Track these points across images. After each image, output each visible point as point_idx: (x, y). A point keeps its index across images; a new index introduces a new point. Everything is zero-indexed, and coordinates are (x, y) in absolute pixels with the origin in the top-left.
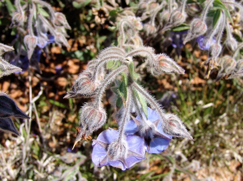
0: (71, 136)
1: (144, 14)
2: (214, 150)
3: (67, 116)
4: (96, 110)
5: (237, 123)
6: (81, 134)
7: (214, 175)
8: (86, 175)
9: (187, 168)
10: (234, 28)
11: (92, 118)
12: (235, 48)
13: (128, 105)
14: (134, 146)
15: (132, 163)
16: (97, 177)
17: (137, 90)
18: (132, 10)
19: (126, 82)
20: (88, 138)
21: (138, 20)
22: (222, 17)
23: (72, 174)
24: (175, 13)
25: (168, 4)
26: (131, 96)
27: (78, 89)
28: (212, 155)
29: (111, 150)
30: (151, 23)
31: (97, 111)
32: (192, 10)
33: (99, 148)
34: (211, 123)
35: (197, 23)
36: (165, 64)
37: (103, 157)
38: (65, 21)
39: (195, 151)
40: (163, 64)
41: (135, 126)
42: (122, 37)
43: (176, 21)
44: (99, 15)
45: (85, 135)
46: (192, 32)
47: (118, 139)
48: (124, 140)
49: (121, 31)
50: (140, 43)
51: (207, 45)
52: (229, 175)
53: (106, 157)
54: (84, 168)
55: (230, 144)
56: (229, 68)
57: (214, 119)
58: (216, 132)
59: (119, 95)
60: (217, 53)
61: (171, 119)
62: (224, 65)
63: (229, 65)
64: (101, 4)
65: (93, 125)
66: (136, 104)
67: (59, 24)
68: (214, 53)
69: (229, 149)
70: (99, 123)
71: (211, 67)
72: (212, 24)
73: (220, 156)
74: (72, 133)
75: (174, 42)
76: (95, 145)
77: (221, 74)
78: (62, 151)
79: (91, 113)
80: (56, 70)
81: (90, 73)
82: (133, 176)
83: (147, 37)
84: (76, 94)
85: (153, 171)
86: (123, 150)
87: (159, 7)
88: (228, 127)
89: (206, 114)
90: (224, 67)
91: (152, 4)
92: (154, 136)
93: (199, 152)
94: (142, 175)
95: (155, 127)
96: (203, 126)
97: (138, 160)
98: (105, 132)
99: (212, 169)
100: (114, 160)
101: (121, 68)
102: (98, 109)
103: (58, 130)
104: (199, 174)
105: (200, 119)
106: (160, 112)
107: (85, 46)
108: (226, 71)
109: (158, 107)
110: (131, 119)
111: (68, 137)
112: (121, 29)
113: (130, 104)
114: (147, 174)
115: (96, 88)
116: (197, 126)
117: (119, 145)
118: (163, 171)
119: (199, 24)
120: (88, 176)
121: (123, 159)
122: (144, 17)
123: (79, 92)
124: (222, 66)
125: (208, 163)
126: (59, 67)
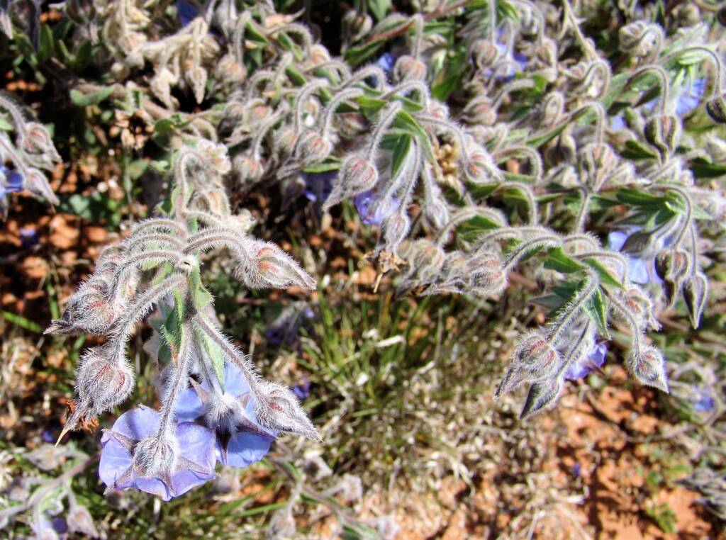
0: (54, 401)
1: (237, 131)
2: (402, 449)
3: (44, 353)
4: (112, 366)
5: (462, 385)
6: (77, 415)
7: (402, 511)
8: (86, 500)
9: (329, 492)
10: (446, 173)
11: (102, 384)
12: (443, 222)
13: (183, 362)
14: (192, 447)
15: (186, 486)
16: (113, 507)
17: (203, 332)
18: (210, 119)
19: (180, 313)
20: (91, 423)
21: (219, 151)
22: (412, 153)
23: (55, 497)
24: (308, 137)
25: (294, 112)
26: (189, 341)
27: (75, 317)
28: (397, 463)
29: (142, 455)
30: (253, 153)
31: (115, 368)
32: (349, 126)
33: (115, 449)
34: (398, 383)
35: (356, 166)
36: (272, 268)
37: (123, 468)
38: (48, 144)
39: (357, 451)
40: (266, 267)
41: (199, 403)
42: (182, 189)
43: (308, 154)
44: (132, 128)
45: (84, 417)
46: (342, 184)
47: (157, 432)
48: (170, 436)
49: (180, 176)
50: (224, 203)
51: (377, 214)
52: (436, 514)
53: (130, 470)
54: (83, 482)
55: (443, 438)
56: (427, 268)
57: (405, 373)
58: (410, 407)
59: (164, 340)
60: (398, 236)
61: (274, 395)
62: (416, 260)
63: (427, 262)
64: (137, 102)
65: (103, 399)
66: (201, 359)
67: (35, 150)
68: (392, 235)
69: (437, 449)
70: (117, 394)
71: (383, 266)
72: (390, 168)
73: (416, 465)
74: (55, 393)
75: (309, 189)
76: (106, 442)
77: (410, 282)
78: (30, 439)
79: (101, 373)
80: (21, 237)
81: (104, 283)
82: (201, 508)
83: (240, 185)
84: (72, 327)
85: (250, 496)
86: (167, 457)
87: (270, 118)
88: (439, 396)
89: (386, 362)
90: (415, 266)
91: (257, 110)
92: (238, 427)
93: (364, 454)
94: (224, 503)
95: (242, 409)
96: (375, 391)
97: (200, 479)
98: (131, 414)
99: (395, 496)
100: (147, 476)
101: (172, 282)
102: (117, 365)
103: (23, 388)
104: (364, 508)
105: (370, 374)
106: (250, 379)
107: (95, 181)
108: (421, 275)
109: (247, 369)
110: (191, 386)
111: (46, 405)
112: (180, 172)
113: (187, 359)
114: (237, 503)
115: (116, 316)
116: (361, 389)
117: (160, 445)
118: (276, 499)
119: (361, 166)
120: (92, 502)
121: (167, 476)
122: (236, 138)
123: (78, 324)
124: (411, 263)
125: (385, 482)
126: (29, 230)
